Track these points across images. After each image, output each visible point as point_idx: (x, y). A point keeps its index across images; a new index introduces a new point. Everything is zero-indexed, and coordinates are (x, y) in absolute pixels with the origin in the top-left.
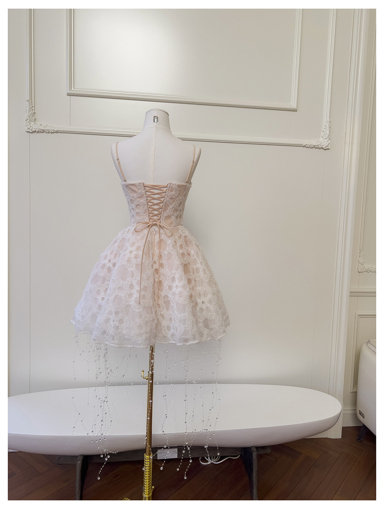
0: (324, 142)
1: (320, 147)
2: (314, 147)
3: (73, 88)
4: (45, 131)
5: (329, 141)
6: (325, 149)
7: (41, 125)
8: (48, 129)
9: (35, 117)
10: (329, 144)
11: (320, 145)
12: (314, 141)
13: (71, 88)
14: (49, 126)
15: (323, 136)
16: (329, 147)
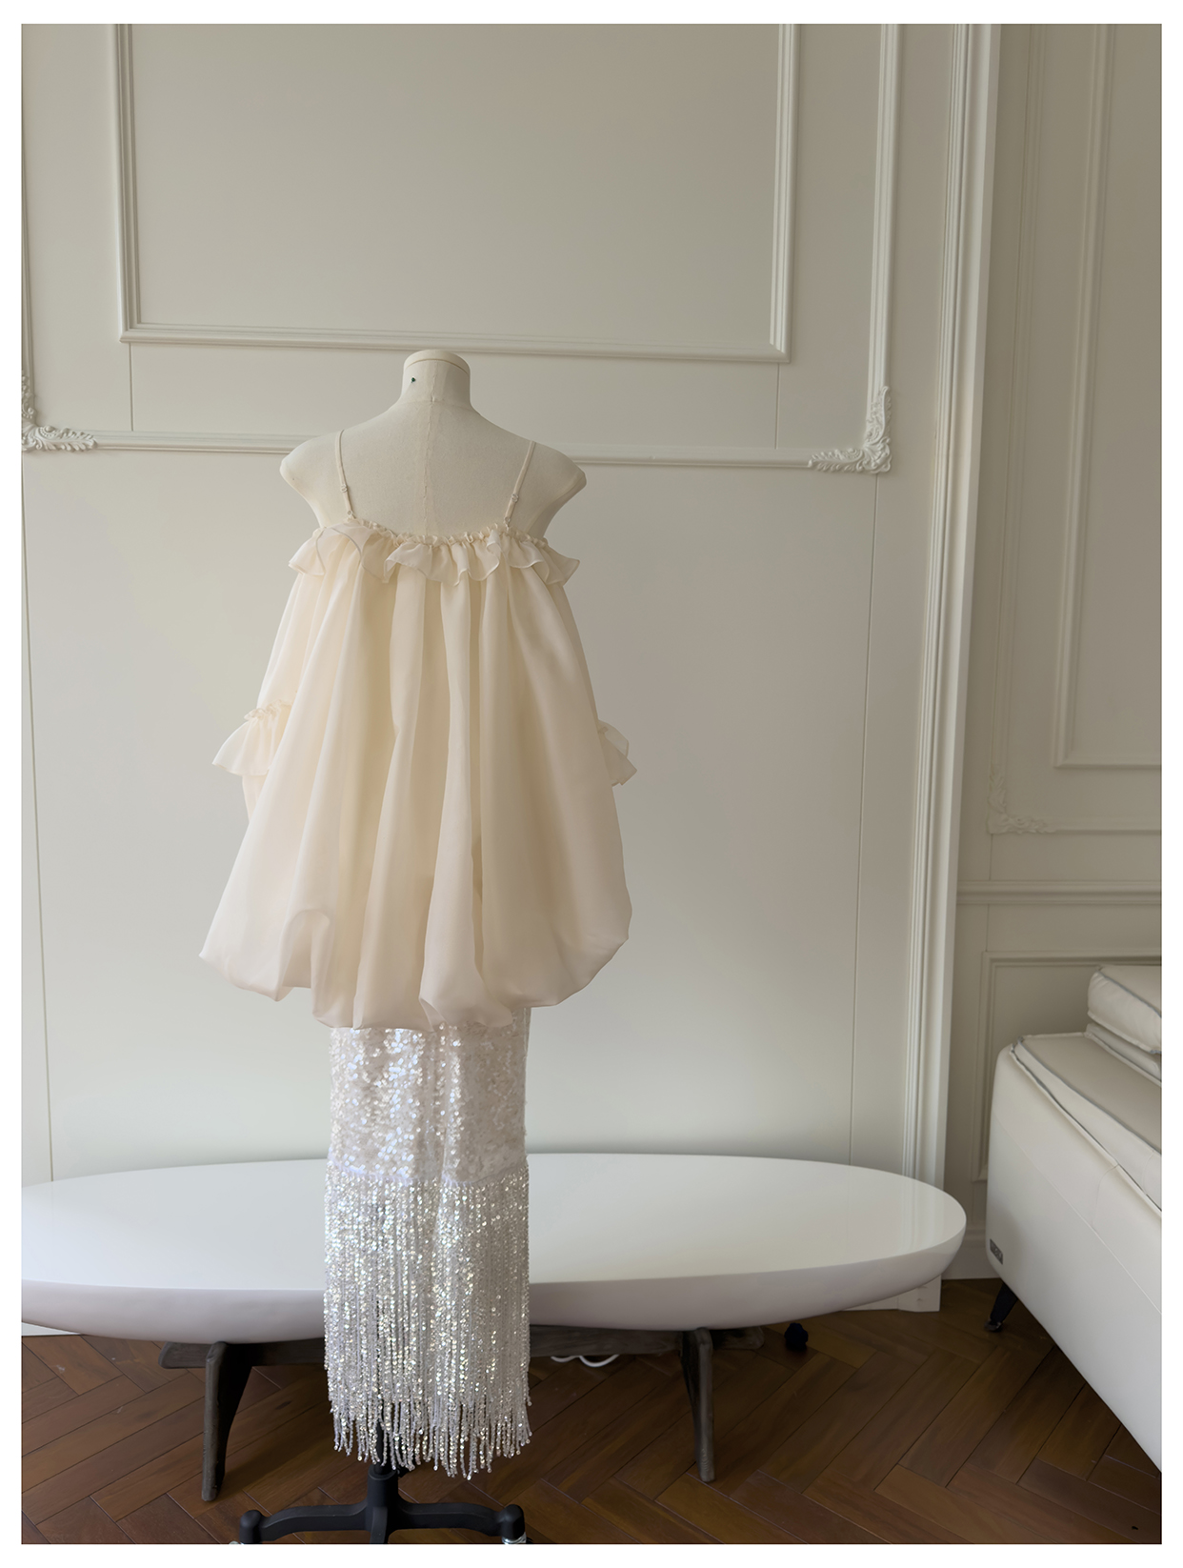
0: (874, 452)
1: (859, 468)
2: (841, 470)
3: (136, 320)
4: (63, 447)
5: (888, 451)
6: (877, 474)
7: (50, 432)
8: (68, 441)
9: (34, 408)
10: (886, 459)
11: (857, 462)
12: (841, 452)
13: (130, 322)
14: (74, 433)
15: (871, 435)
16: (886, 467)
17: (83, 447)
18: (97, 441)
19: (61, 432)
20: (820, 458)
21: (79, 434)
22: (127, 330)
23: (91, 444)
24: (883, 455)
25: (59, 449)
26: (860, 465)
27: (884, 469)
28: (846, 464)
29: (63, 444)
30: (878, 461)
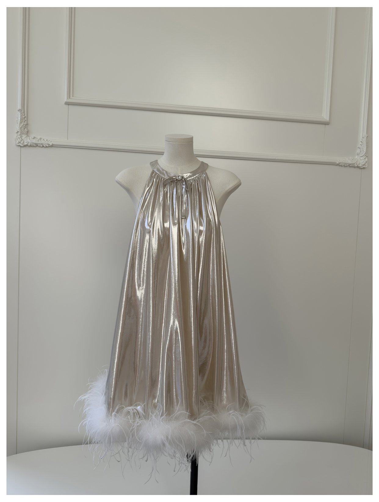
0: (361, 160)
1: (356, 166)
2: (349, 166)
3: (71, 96)
4: (39, 145)
5: (366, 160)
6: (362, 168)
7: (34, 138)
8: (41, 142)
9: (27, 129)
10: (366, 162)
11: (355, 163)
12: (349, 159)
13: (69, 97)
14: (43, 140)
15: (360, 153)
16: (365, 166)
17: (47, 146)
18: (54, 143)
19: (38, 139)
20: (341, 161)
21: (45, 140)
22: (68, 99)
23: (51, 144)
24: (365, 161)
25: (37, 146)
26: (356, 164)
27: (364, 166)
28: (351, 164)
29: (39, 144)
30: (364, 163)
